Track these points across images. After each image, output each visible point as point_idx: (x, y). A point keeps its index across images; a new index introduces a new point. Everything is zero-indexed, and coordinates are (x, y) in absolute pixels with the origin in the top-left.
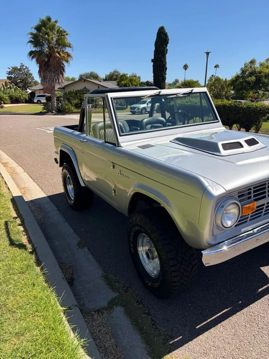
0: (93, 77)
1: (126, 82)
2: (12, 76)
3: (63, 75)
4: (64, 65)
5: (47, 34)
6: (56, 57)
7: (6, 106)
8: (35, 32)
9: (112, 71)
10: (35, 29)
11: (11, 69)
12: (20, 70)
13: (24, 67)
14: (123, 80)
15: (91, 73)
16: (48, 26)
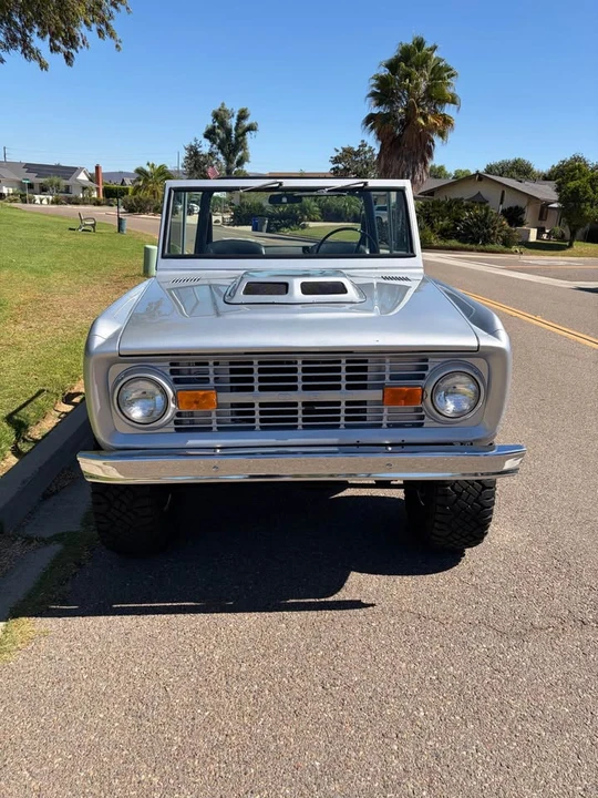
0: (518, 171)
1: (577, 183)
2: (340, 166)
3: (426, 163)
4: (432, 141)
5: (408, 75)
6: (419, 125)
7: (312, 224)
8: (384, 72)
9: (568, 157)
10: (387, 66)
11: (341, 151)
12: (357, 154)
13: (367, 149)
14: (573, 178)
15: (516, 162)
16: (413, 59)
